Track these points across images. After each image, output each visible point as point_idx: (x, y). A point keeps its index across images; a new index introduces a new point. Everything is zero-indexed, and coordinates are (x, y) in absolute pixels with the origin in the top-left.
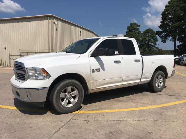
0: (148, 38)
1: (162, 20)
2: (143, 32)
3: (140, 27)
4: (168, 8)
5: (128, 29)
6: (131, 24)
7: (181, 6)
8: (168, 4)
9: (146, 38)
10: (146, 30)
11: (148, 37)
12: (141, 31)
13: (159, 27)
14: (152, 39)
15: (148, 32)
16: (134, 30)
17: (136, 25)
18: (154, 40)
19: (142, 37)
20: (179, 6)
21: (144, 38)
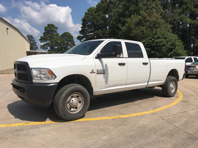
0: (66, 42)
1: (82, 26)
2: (61, 35)
3: (58, 29)
4: (88, 15)
5: (45, 30)
6: (48, 25)
7: (101, 15)
8: (87, 12)
9: (64, 42)
10: (64, 33)
11: (66, 40)
12: (59, 34)
13: (79, 32)
14: (70, 43)
15: (66, 35)
16: (52, 32)
17: (54, 27)
18: (71, 44)
19: (60, 40)
20: (100, 16)
21: (63, 42)
